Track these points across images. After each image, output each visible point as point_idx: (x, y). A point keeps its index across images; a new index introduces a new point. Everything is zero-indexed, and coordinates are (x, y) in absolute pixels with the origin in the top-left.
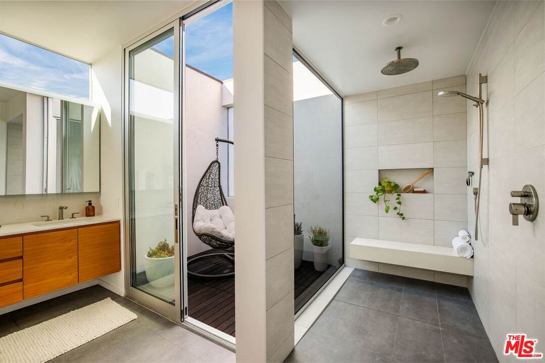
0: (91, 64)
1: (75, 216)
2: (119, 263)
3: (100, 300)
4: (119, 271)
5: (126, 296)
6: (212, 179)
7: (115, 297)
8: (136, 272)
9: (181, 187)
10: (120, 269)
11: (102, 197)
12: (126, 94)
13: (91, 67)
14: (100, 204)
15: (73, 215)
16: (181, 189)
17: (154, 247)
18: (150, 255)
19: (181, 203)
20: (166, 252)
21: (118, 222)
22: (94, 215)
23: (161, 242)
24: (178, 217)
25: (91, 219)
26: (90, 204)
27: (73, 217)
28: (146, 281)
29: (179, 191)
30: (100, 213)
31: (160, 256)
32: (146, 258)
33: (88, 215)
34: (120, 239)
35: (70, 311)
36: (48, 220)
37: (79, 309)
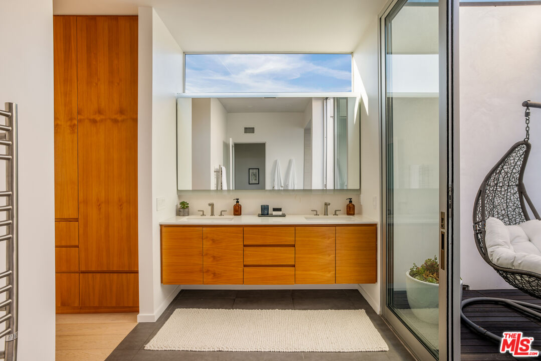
0: (352, 53)
1: (337, 213)
2: (375, 274)
3: (355, 309)
4: (375, 283)
5: (382, 316)
6: (507, 173)
7: (370, 312)
8: (393, 289)
9: (450, 186)
10: (377, 281)
11: (362, 195)
12: (383, 74)
13: (353, 56)
14: (360, 203)
15: (336, 211)
16: (450, 189)
17: (420, 264)
18: (413, 274)
19: (450, 210)
20: (435, 275)
21: (375, 225)
22: (353, 214)
23: (430, 260)
24: (445, 231)
25: (351, 218)
26: (351, 202)
27: (335, 214)
28: (406, 306)
29: (448, 193)
30: (360, 213)
31: (426, 279)
32: (407, 276)
33: (348, 214)
34: (376, 245)
35: (328, 309)
36: (317, 215)
37: (336, 311)
